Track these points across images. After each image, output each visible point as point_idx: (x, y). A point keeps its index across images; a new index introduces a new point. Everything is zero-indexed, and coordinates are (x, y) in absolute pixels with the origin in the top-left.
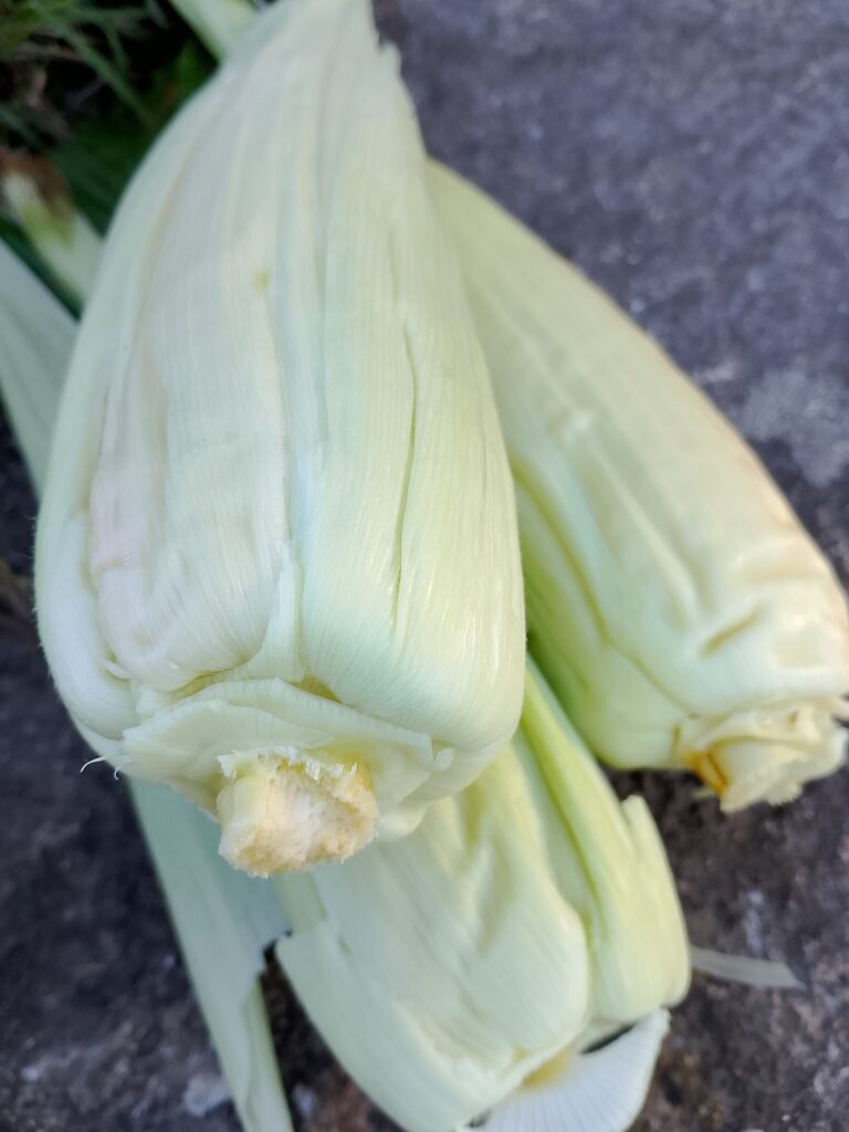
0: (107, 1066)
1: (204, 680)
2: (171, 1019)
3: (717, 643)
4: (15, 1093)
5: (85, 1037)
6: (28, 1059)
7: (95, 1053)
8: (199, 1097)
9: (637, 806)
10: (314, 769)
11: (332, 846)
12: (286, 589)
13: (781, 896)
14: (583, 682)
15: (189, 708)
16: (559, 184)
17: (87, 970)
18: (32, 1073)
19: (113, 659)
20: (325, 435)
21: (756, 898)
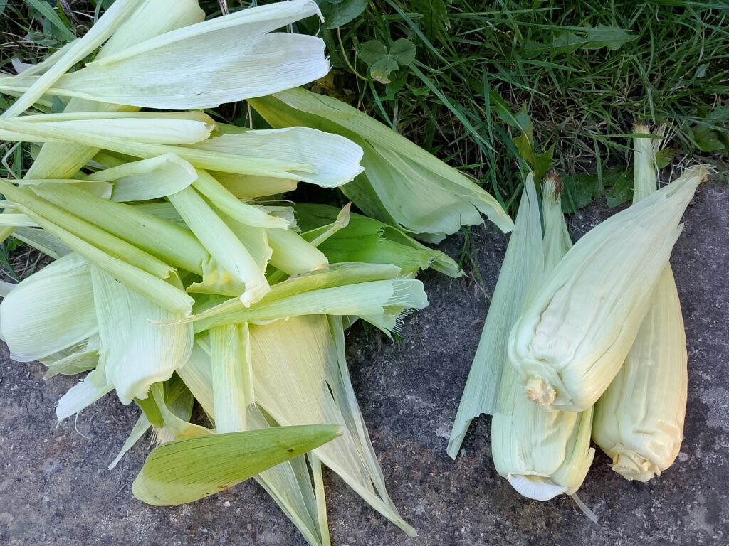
0: (425, 409)
1: (543, 360)
2: (446, 411)
3: (638, 432)
4: (402, 398)
5: (425, 400)
6: (409, 394)
7: (426, 404)
8: (441, 432)
9: (593, 451)
10: (549, 387)
11: (540, 401)
12: (570, 359)
13: (610, 506)
14: (602, 418)
15: (538, 363)
16: (708, 288)
17: (434, 385)
18: (408, 397)
19: (531, 344)
20: (593, 339)
21: (603, 502)
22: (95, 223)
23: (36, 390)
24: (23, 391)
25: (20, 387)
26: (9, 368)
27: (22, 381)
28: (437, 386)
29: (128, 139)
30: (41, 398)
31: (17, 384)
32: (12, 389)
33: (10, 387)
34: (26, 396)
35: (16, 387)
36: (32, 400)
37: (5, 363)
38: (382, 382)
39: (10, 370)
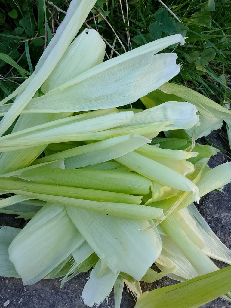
22: (78, 185)
23: (35, 295)
24: (27, 300)
25: (24, 298)
26: (9, 291)
27: (23, 294)
28: (229, 205)
29: (94, 132)
30: (41, 299)
31: (21, 298)
32: (19, 302)
33: (17, 301)
34: (31, 301)
35: (21, 300)
36: (36, 302)
37: (4, 289)
38: (208, 212)
39: (10, 292)
